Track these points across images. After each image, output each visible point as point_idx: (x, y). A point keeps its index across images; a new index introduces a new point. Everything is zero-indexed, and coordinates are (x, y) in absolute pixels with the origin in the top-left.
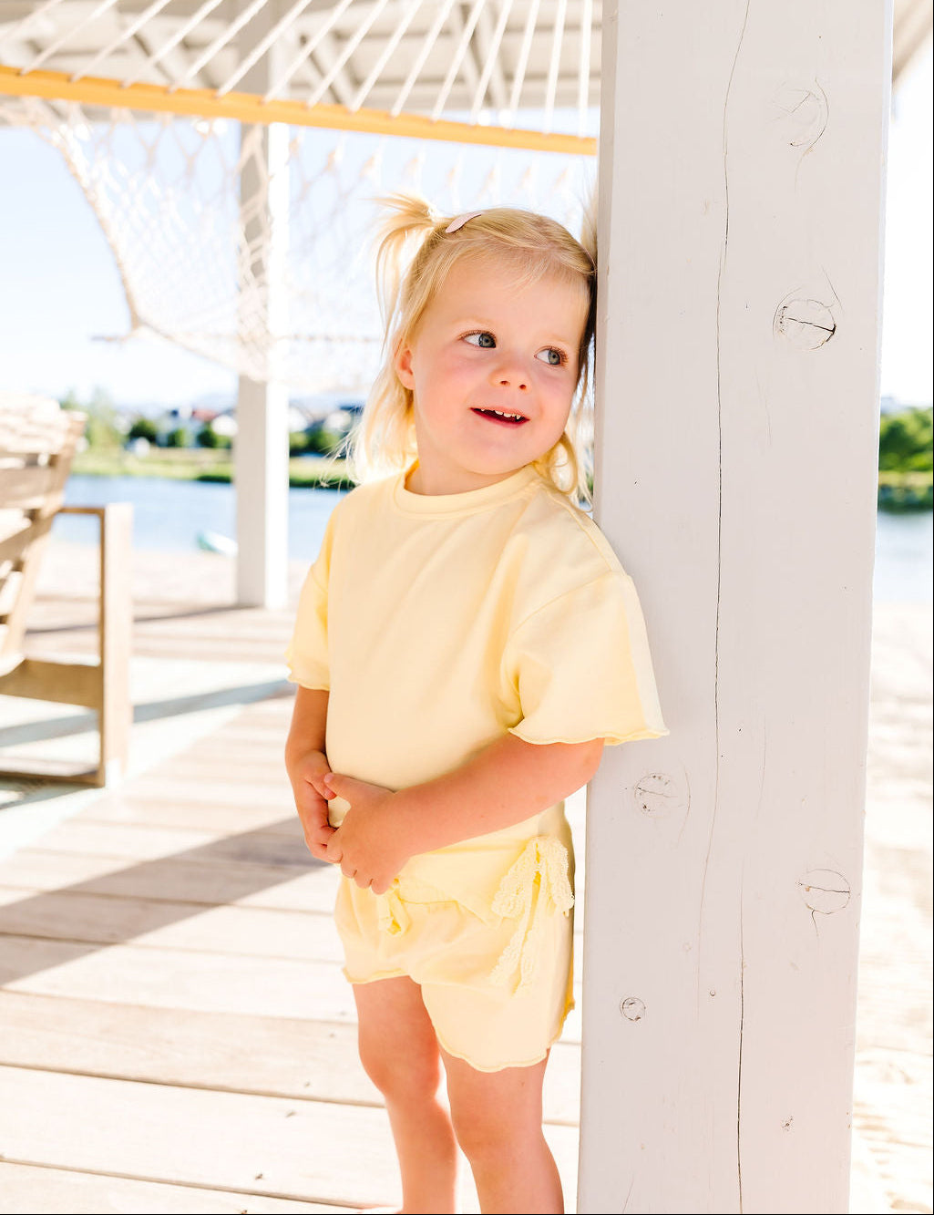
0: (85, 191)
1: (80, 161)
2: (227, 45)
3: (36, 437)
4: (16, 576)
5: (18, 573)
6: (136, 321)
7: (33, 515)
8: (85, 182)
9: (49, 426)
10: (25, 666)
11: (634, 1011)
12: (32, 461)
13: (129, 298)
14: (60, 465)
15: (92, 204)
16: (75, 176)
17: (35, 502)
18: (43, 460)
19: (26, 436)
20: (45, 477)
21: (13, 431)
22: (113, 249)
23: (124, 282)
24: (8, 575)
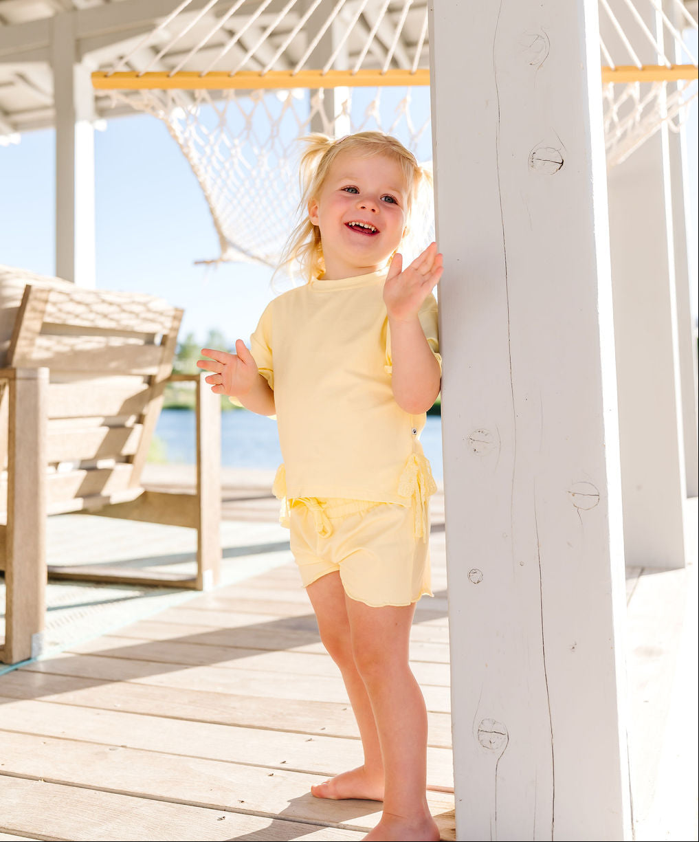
0: (181, 147)
1: (177, 127)
2: (302, 29)
3: (152, 321)
4: (138, 427)
5: (140, 425)
6: (224, 243)
7: (150, 380)
8: (181, 141)
9: (161, 314)
10: (145, 495)
11: (475, 577)
12: (149, 339)
13: (216, 224)
14: (169, 343)
15: (186, 156)
16: (175, 137)
17: (152, 371)
18: (158, 340)
19: (146, 320)
20: (158, 352)
21: (137, 315)
22: (202, 186)
23: (212, 211)
24: (133, 426)
